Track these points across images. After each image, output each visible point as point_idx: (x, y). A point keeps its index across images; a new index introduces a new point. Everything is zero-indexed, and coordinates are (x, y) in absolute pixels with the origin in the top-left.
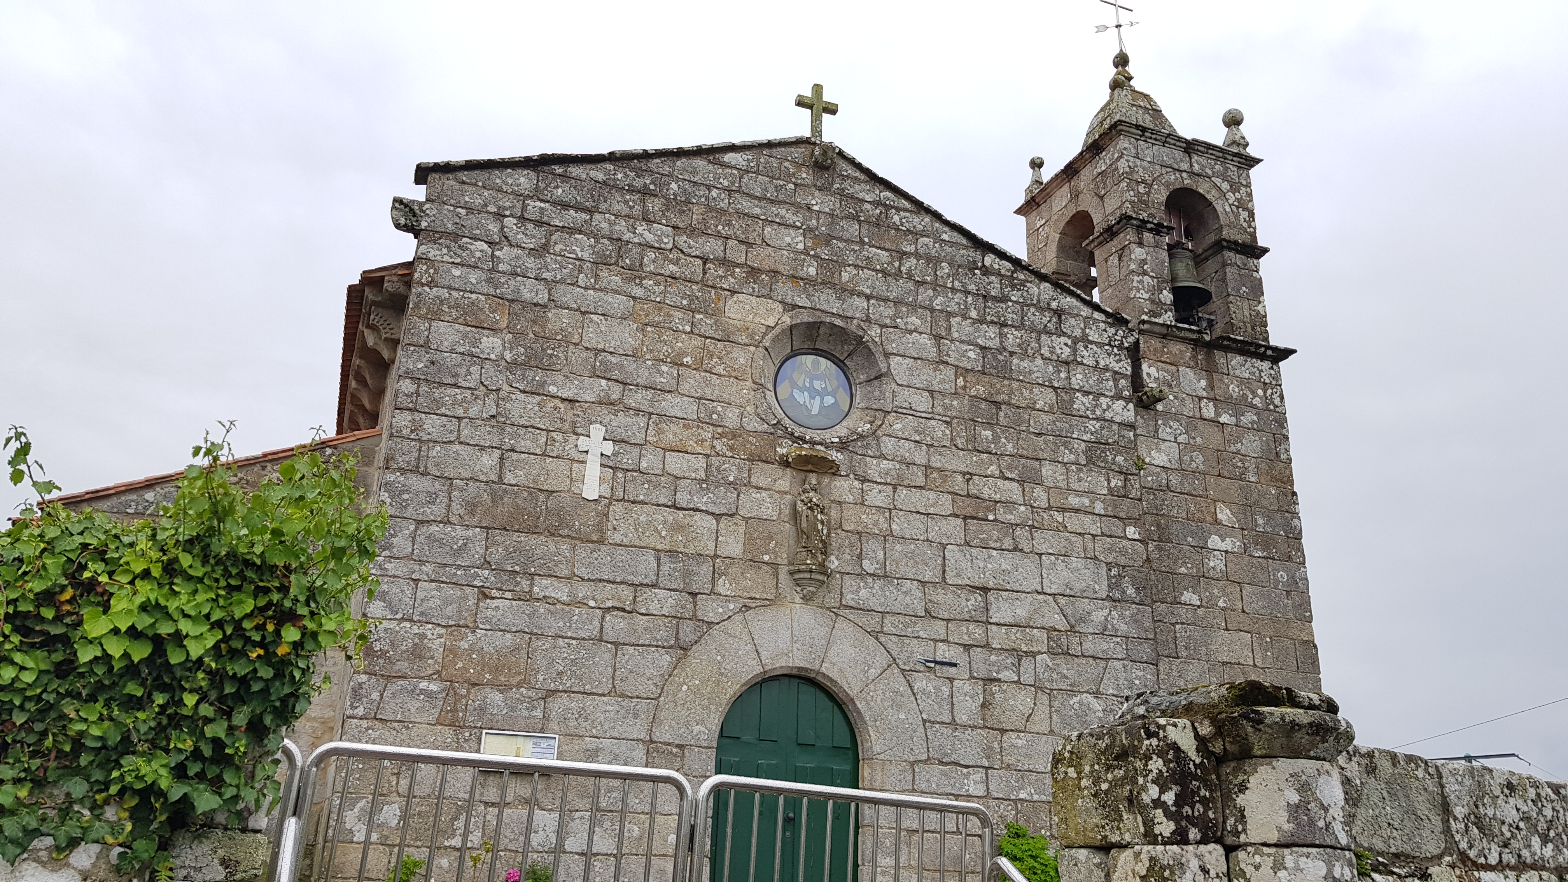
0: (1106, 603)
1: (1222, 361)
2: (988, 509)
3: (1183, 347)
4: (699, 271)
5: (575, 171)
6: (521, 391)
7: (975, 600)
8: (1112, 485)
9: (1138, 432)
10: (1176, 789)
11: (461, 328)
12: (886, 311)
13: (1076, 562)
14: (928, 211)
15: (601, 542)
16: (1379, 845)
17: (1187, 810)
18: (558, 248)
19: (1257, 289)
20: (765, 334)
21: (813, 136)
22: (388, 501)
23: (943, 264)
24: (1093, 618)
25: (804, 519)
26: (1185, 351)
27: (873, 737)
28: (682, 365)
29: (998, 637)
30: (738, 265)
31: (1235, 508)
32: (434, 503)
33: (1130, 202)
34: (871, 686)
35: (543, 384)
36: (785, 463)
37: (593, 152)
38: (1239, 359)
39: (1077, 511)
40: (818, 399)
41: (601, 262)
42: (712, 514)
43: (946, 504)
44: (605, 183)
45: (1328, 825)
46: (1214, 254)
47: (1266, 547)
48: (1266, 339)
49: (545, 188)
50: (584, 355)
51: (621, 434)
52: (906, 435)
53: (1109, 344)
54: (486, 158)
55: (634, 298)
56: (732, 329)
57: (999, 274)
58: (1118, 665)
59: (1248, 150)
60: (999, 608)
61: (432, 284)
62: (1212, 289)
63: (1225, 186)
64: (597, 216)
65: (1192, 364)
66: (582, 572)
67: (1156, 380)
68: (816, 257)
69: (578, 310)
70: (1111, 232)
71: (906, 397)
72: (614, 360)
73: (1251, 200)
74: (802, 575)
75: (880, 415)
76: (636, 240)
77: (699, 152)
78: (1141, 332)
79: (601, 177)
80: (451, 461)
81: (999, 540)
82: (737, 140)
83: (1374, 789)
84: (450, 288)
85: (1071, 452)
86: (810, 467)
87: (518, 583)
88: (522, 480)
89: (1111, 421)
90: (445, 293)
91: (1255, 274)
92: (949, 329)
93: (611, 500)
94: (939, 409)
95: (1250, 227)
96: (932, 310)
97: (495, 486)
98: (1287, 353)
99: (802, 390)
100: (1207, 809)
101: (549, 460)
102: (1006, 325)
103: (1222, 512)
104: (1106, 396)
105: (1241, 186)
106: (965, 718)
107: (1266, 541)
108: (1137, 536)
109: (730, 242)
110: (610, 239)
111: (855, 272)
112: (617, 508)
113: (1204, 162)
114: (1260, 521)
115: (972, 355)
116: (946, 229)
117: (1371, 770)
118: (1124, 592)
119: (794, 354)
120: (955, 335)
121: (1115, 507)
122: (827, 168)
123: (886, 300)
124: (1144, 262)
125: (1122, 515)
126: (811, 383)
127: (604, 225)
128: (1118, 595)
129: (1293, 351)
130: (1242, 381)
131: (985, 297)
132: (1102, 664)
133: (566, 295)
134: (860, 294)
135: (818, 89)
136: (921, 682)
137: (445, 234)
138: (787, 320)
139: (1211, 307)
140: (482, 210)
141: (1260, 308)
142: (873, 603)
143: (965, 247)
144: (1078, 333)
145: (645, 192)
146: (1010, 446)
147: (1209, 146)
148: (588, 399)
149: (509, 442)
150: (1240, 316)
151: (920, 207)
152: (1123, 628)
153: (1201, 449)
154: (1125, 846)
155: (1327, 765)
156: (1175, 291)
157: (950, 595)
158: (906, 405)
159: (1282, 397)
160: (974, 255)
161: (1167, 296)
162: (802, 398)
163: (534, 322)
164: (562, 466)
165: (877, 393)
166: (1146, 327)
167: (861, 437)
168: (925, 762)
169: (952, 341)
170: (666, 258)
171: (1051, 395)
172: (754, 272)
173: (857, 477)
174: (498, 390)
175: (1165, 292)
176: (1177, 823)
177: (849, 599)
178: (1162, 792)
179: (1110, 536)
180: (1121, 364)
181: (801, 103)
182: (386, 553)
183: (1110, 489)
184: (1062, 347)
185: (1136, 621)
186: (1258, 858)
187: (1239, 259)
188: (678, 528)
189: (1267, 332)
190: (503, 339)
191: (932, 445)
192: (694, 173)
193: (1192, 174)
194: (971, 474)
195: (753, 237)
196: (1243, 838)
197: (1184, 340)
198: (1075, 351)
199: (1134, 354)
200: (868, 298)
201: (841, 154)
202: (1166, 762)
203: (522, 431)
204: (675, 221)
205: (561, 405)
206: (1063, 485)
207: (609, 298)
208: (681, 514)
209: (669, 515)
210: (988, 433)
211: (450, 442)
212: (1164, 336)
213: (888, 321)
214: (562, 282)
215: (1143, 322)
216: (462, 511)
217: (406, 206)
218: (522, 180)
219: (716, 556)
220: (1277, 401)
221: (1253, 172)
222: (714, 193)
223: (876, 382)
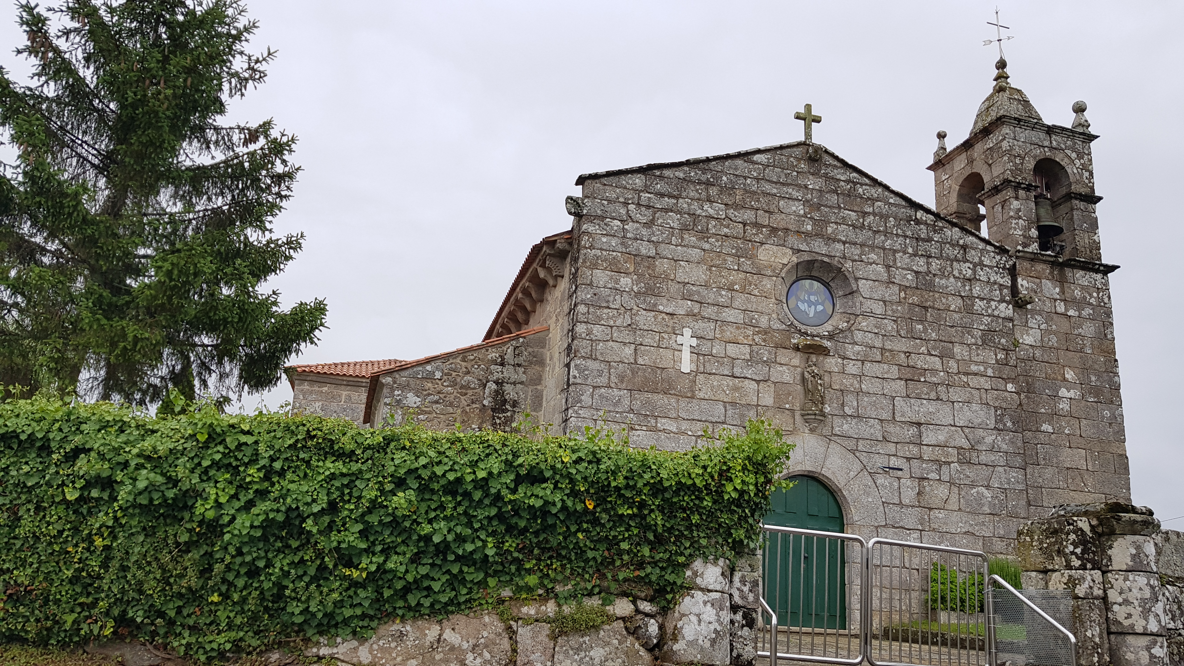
0: (994, 432)
1: (1070, 274)
2: (921, 375)
3: (1044, 266)
4: (742, 231)
5: (667, 173)
6: (645, 310)
7: (913, 430)
8: (998, 358)
9: (1015, 323)
10: (1081, 547)
11: (609, 273)
12: (856, 251)
13: (975, 407)
14: (881, 184)
15: (692, 397)
16: (1170, 573)
17: (1086, 556)
18: (660, 221)
19: (1094, 225)
20: (782, 269)
21: (806, 139)
22: (578, 375)
23: (891, 219)
24: (986, 440)
25: (810, 383)
26: (1046, 269)
27: (853, 511)
28: (734, 290)
29: (927, 453)
30: (764, 226)
31: (1077, 371)
32: (601, 376)
33: (1010, 170)
34: (851, 482)
35: (655, 305)
36: (797, 348)
37: (677, 161)
38: (1082, 273)
39: (976, 374)
40: (813, 307)
41: (684, 228)
42: (755, 380)
43: (894, 371)
44: (684, 179)
45: (1148, 563)
46: (1065, 202)
47: (1097, 395)
48: (1100, 259)
49: (650, 185)
50: (677, 287)
51: (700, 333)
52: (869, 329)
53: (997, 267)
54: (617, 169)
55: (704, 250)
56: (762, 267)
57: (926, 223)
58: (1001, 469)
59: (1089, 129)
60: (928, 435)
61: (592, 247)
62: (1063, 224)
63: (1074, 155)
64: (681, 200)
65: (1050, 277)
66: (683, 415)
67: (1027, 289)
68: (811, 218)
69: (673, 259)
70: (996, 190)
71: (869, 305)
72: (694, 289)
73: (1091, 164)
74: (810, 417)
75: (852, 317)
76: (704, 214)
77: (739, 155)
78: (1017, 258)
79: (682, 175)
80: (608, 351)
81: (927, 393)
82: (761, 147)
83: (1168, 548)
84: (601, 249)
85: (972, 337)
86: (811, 351)
87: (649, 422)
88: (647, 362)
89: (998, 317)
90: (599, 253)
91: (1093, 215)
92: (895, 260)
93: (697, 372)
94: (890, 313)
95: (1090, 182)
96: (884, 249)
97: (633, 366)
98: (1113, 268)
99: (803, 302)
100: (1095, 555)
101: (661, 350)
102: (931, 257)
103: (1068, 373)
104: (995, 301)
105: (1085, 155)
106: (907, 501)
107: (1096, 391)
108: (1013, 390)
109: (759, 212)
110: (689, 214)
111: (835, 227)
112: (701, 377)
113: (1060, 140)
114: (1093, 378)
115: (909, 277)
116: (892, 195)
117: (1167, 539)
118: (1005, 425)
119: (798, 280)
120: (899, 265)
121: (1000, 372)
122: (817, 161)
123: (855, 244)
124: (1019, 210)
125: (1004, 376)
126: (809, 297)
127: (685, 206)
128: (1001, 427)
129: (1118, 267)
130: (1083, 288)
131: (917, 239)
132: (991, 469)
133: (666, 250)
134: (839, 241)
135: (808, 107)
136: (881, 480)
137: (597, 217)
138: (795, 259)
139: (1062, 236)
140: (615, 201)
141: (1096, 237)
142: (851, 433)
143: (904, 207)
144: (977, 260)
145: (708, 184)
146: (934, 335)
147: (1063, 129)
148: (681, 313)
149: (639, 340)
150: (1082, 244)
151: (875, 182)
152: (1004, 447)
153: (1055, 333)
154: (1056, 571)
155: (1148, 538)
156: (1039, 228)
157: (898, 428)
158: (869, 310)
159: (1109, 298)
160: (911, 212)
161: (1034, 233)
162: (803, 306)
163: (649, 268)
164: (669, 354)
165: (850, 303)
166: (1021, 254)
167: (842, 331)
168: (884, 526)
169: (897, 268)
170: (722, 224)
171: (960, 301)
172: (774, 230)
173: (840, 356)
174: (631, 309)
175: (1033, 230)
176: (1082, 561)
177: (837, 430)
178: (1075, 548)
179: (997, 390)
180: (1004, 280)
181: (798, 117)
182: (579, 405)
183: (997, 360)
184: (966, 270)
185: (1013, 442)
186: (1117, 576)
187: (1082, 205)
188: (736, 389)
189: (1100, 254)
190: (632, 279)
191: (885, 335)
192: (736, 169)
193: (1051, 148)
194: (910, 353)
195: (773, 208)
196: (1110, 568)
197: (1045, 262)
198: (974, 272)
199: (1013, 272)
200: (844, 243)
201: (826, 151)
202: (1077, 536)
203: (645, 333)
204: (726, 200)
205: (666, 317)
206: (967, 358)
207: (690, 251)
208: (737, 380)
209: (730, 381)
210: (920, 327)
211: (607, 341)
212: (1032, 260)
213: (857, 257)
214: (662, 242)
215: (1019, 251)
216: (616, 381)
217: (574, 201)
218: (637, 180)
219: (758, 405)
220: (1106, 300)
221: (1092, 144)
222: (749, 181)
223: (850, 296)
